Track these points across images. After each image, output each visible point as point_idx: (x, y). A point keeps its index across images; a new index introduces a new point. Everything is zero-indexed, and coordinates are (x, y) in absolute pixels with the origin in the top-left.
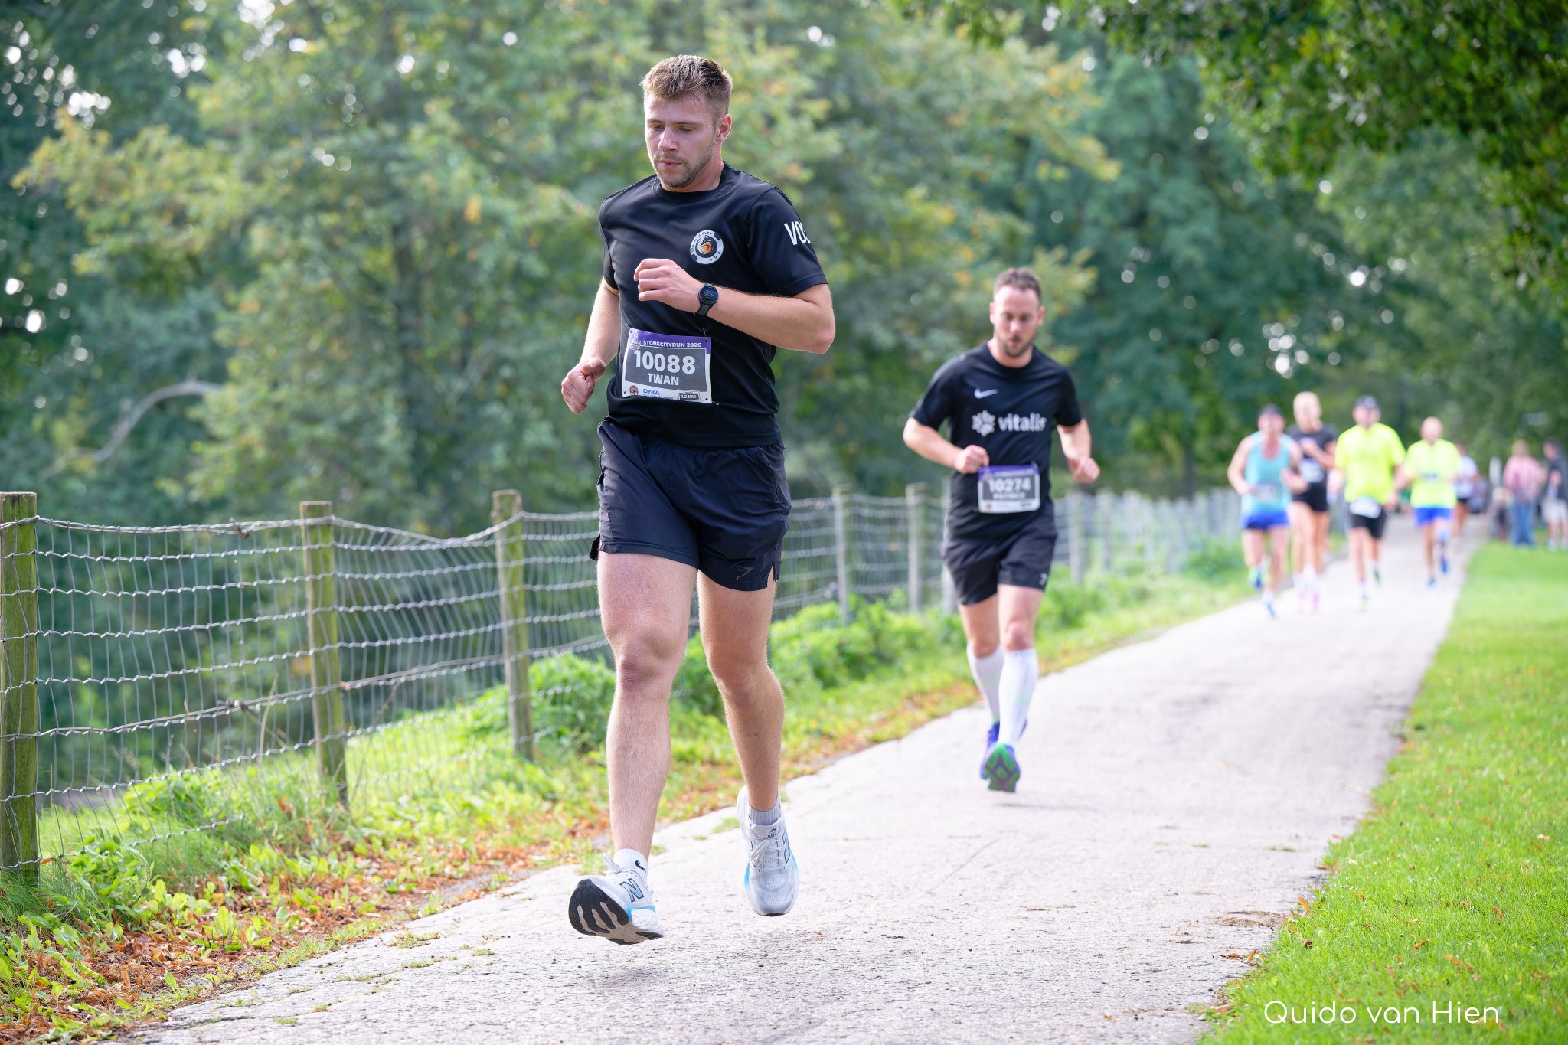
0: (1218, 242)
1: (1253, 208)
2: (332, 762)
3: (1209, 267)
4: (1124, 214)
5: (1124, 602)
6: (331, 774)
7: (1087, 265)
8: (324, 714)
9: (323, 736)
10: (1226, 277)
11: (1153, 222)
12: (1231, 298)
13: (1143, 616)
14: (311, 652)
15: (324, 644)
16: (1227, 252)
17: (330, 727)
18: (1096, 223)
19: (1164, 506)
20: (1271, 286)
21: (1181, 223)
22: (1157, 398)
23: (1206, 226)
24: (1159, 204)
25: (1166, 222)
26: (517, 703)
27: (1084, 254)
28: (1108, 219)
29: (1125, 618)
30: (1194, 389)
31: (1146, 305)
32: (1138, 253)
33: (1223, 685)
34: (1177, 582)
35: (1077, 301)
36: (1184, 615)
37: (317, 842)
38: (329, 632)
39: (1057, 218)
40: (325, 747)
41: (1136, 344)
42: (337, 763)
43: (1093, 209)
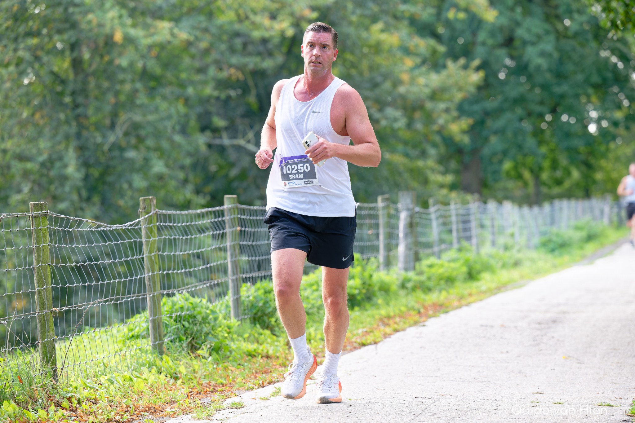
0: (556, 55)
1: (576, 35)
2: (48, 355)
3: (550, 70)
4: (500, 39)
5: (504, 266)
6: (47, 362)
7: (478, 69)
8: (43, 326)
9: (43, 339)
10: (560, 76)
11: (517, 43)
12: (564, 88)
13: (515, 274)
14: (36, 291)
15: (43, 286)
16: (561, 62)
17: (47, 334)
18: (484, 44)
19: (526, 210)
20: (587, 81)
21: (533, 44)
22: (520, 147)
23: (548, 45)
24: (520, 32)
25: (525, 43)
26: (154, 321)
27: (476, 62)
28: (490, 42)
29: (504, 275)
30: (541, 143)
31: (514, 93)
32: (508, 62)
33: (564, 313)
34: (534, 254)
35: (473, 90)
36: (538, 273)
37: (40, 401)
38: (46, 279)
39: (461, 41)
40: (44, 346)
41: (508, 115)
42: (51, 355)
43: (482, 36)
